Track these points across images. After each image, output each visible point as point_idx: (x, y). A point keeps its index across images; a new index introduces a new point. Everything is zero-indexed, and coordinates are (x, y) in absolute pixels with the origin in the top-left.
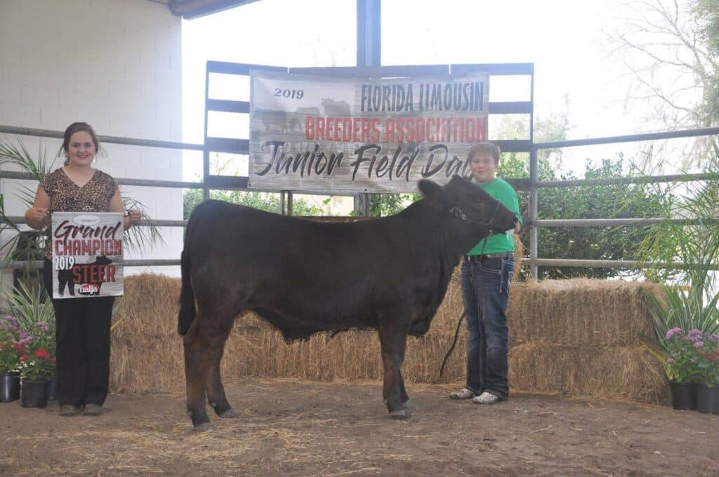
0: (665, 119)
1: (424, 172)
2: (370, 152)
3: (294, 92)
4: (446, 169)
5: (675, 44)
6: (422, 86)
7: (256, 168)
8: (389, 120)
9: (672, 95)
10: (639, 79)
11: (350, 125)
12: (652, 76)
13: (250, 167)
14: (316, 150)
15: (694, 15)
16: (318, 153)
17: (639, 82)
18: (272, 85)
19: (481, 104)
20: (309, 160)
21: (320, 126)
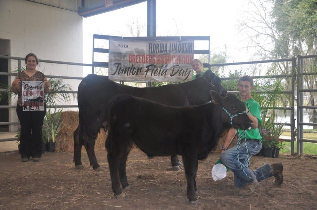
0: (261, 54)
1: (171, 74)
2: (152, 67)
3: (125, 45)
4: (179, 73)
5: (265, 27)
6: (170, 44)
7: (111, 72)
8: (158, 56)
9: (264, 46)
10: (252, 40)
11: (145, 58)
12: (257, 39)
13: (109, 73)
14: (132, 66)
15: (271, 17)
16: (133, 68)
17: (252, 41)
18: (116, 43)
19: (191, 50)
20: (130, 70)
21: (134, 58)
